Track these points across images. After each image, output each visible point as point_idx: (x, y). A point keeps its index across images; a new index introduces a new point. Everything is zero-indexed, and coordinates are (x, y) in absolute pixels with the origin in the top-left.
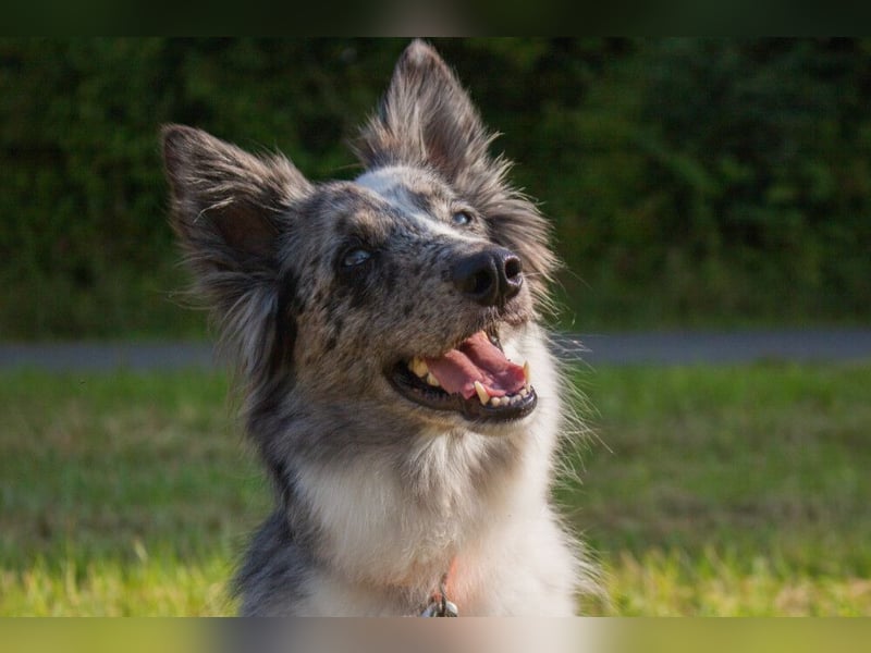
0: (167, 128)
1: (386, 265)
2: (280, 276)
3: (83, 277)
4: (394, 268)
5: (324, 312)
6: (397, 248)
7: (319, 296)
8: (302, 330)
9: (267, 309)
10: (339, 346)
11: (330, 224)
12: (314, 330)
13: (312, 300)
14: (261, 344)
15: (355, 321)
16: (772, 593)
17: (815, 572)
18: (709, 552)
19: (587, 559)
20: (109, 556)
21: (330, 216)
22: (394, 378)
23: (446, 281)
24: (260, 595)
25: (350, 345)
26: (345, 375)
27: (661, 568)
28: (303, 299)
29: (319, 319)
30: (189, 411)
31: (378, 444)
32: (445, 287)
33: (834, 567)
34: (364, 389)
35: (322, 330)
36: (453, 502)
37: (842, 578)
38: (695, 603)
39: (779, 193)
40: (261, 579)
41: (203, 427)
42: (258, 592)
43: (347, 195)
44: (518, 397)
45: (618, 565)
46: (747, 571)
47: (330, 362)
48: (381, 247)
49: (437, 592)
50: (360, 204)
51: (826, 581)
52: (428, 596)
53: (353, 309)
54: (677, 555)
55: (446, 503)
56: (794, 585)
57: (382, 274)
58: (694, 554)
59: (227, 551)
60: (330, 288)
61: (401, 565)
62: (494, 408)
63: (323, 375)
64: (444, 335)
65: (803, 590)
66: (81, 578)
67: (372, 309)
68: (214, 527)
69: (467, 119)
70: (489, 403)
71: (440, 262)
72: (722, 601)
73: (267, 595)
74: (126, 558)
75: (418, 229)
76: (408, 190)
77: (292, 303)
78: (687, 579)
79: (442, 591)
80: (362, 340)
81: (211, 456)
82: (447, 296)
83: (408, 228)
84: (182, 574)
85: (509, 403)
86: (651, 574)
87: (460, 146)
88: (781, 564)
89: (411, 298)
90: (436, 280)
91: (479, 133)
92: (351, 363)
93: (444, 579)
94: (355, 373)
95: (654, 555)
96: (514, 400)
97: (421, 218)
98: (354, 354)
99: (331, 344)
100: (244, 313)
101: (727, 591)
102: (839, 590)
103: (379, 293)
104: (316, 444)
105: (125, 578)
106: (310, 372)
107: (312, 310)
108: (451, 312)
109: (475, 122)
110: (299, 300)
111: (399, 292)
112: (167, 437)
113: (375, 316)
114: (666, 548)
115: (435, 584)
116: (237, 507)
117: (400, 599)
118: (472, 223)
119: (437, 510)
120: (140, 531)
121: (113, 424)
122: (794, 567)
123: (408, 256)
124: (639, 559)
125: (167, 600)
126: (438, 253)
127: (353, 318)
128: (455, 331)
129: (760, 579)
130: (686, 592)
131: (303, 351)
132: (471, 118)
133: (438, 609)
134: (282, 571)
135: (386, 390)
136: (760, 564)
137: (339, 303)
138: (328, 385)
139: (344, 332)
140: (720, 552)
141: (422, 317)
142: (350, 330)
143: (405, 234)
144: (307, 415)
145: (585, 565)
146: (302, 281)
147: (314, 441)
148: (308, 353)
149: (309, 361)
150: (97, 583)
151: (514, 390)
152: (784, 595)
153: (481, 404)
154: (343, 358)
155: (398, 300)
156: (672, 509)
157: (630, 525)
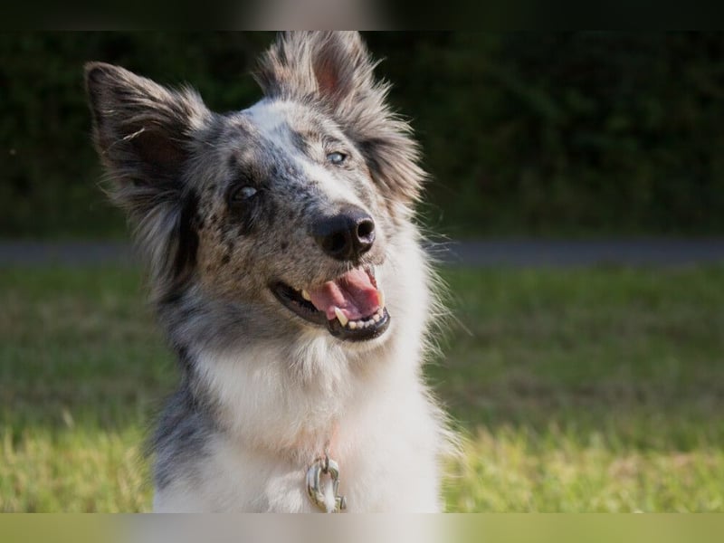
0: (89, 66)
1: (268, 202)
2: (184, 195)
3: (22, 185)
4: (274, 206)
5: (219, 232)
6: (277, 188)
7: (215, 218)
8: (202, 241)
9: (171, 226)
10: (231, 262)
11: (224, 158)
12: (211, 246)
13: (209, 220)
14: (166, 255)
15: (244, 246)
16: (606, 463)
17: (643, 446)
18: (553, 427)
19: (449, 428)
20: (41, 422)
21: (225, 149)
22: (278, 291)
23: (310, 235)
24: (170, 454)
25: (241, 263)
26: (238, 284)
27: (511, 440)
28: (202, 218)
29: (215, 236)
30: (110, 300)
31: (267, 337)
32: (309, 240)
33: (659, 442)
34: (254, 296)
35: (218, 247)
36: (334, 386)
37: (666, 451)
38: (541, 471)
39: (618, 122)
40: (171, 441)
41: (122, 314)
42: (168, 452)
43: (240, 132)
44: (372, 322)
45: (474, 436)
46: (585, 444)
47: (225, 272)
48: (265, 187)
49: (321, 454)
50: (250, 141)
51: (652, 454)
52: (314, 458)
53: (242, 236)
54: (525, 429)
55: (329, 387)
56: (625, 456)
57: (264, 210)
58: (540, 429)
59: (142, 418)
60: (224, 214)
61: (290, 435)
62: (351, 330)
63: (222, 282)
64: (309, 277)
65: (632, 462)
66: (17, 441)
67: (257, 237)
68: (131, 399)
69: (355, 46)
70: (347, 326)
71: (307, 216)
72: (563, 471)
73: (176, 454)
74: (56, 425)
75: (296, 173)
76: (290, 129)
77: (194, 219)
78: (533, 450)
79: (325, 454)
80: (249, 261)
81: (129, 339)
82: (311, 248)
83: (287, 169)
84: (103, 439)
85: (364, 327)
86: (503, 445)
87: (348, 70)
88: (614, 439)
89: (286, 236)
90: (303, 231)
91: (365, 60)
92: (242, 276)
93: (327, 444)
94: (246, 283)
95: (506, 429)
96: (367, 324)
97: (299, 160)
98: (245, 269)
99: (226, 259)
100: (152, 226)
101: (568, 461)
102: (663, 462)
103: (262, 225)
104: (214, 335)
105: (55, 442)
106: (212, 277)
107: (210, 228)
108: (314, 261)
109: (362, 49)
110: (198, 218)
111: (277, 229)
112: (92, 322)
113: (258, 244)
114: (516, 424)
115: (319, 449)
116: (150, 382)
117: (291, 460)
118: (346, 161)
119: (321, 392)
120: (69, 402)
121: (46, 310)
122: (625, 441)
123: (286, 198)
124: (493, 432)
125: (90, 460)
126: (307, 205)
127: (242, 243)
128: (318, 276)
129: (595, 452)
130: (533, 461)
131: (204, 259)
132: (359, 46)
133: (322, 466)
134: (191, 433)
135: (272, 299)
136: (596, 438)
137: (231, 228)
138: (226, 290)
139: (235, 252)
140: (563, 427)
141: (293, 258)
142: (240, 252)
143: (285, 176)
144: (207, 312)
145: (448, 433)
146: (201, 202)
147: (213, 333)
148: (208, 262)
149: (209, 268)
150: (31, 445)
151: (369, 314)
152: (616, 465)
153: (341, 325)
154: (236, 271)
155: (276, 236)
156: (522, 391)
157: (486, 404)
